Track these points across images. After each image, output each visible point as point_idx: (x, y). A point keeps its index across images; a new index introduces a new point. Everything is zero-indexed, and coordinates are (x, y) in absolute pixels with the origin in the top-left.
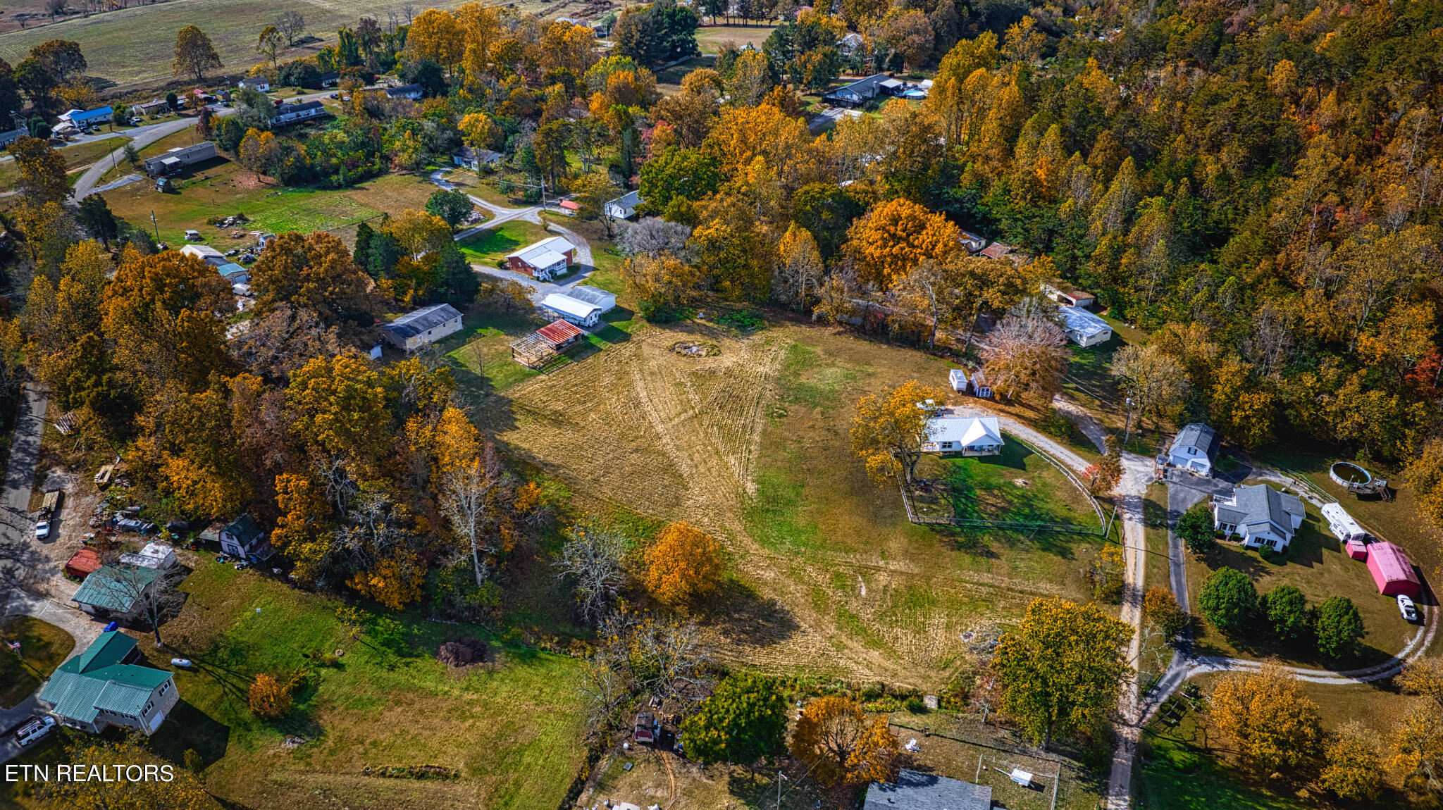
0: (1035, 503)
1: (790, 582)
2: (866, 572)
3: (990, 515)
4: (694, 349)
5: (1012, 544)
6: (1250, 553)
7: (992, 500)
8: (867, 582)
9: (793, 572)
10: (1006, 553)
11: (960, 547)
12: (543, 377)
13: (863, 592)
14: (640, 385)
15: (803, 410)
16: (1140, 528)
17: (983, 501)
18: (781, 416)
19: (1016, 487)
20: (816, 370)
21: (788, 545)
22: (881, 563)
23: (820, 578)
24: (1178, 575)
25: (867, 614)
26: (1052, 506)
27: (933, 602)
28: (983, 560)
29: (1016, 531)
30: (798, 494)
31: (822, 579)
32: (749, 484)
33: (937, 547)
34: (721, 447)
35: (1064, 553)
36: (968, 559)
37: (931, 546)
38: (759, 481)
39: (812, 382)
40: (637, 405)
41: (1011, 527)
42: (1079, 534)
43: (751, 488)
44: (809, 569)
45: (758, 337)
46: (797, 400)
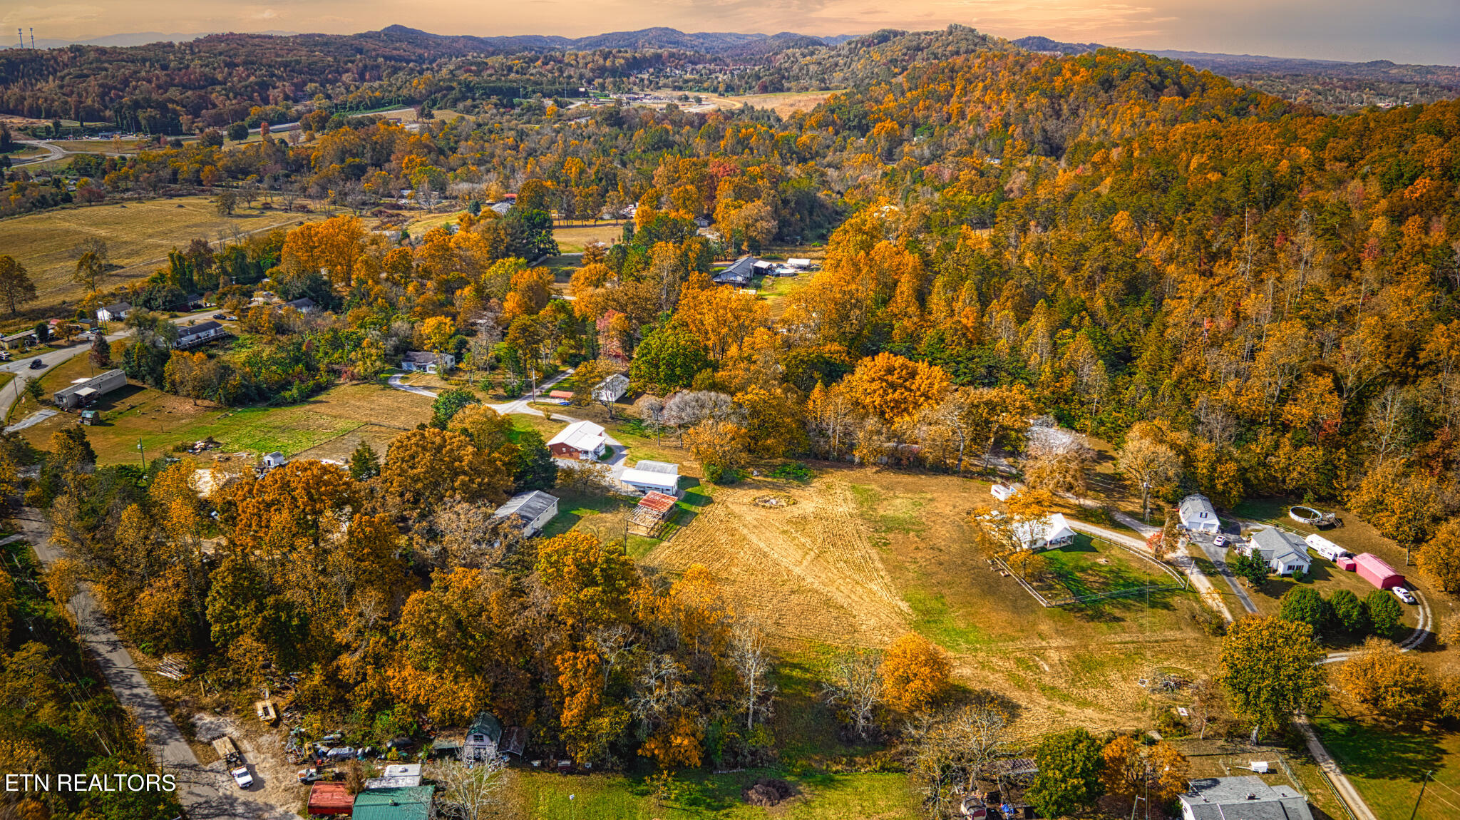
0: (1123, 574)
1: (986, 673)
2: (1040, 652)
3: (1099, 590)
4: (774, 502)
5: (1127, 608)
6: (1286, 579)
7: (1092, 579)
8: (1044, 659)
9: (983, 666)
10: (1127, 615)
11: (1092, 618)
12: (665, 544)
13: (1047, 668)
14: (753, 538)
15: (900, 537)
16: (1202, 578)
17: (1086, 580)
18: (885, 544)
19: (1101, 566)
20: (885, 503)
21: (964, 646)
22: (1044, 643)
23: (1007, 665)
24: (1249, 605)
25: (1061, 684)
26: (1136, 575)
27: (1102, 664)
28: (1115, 624)
29: (1126, 597)
30: (943, 604)
31: (1011, 665)
32: (900, 603)
33: (1077, 623)
34: (856, 577)
35: (1167, 606)
36: (1104, 626)
37: (1072, 622)
38: (906, 598)
39: (890, 513)
40: (765, 555)
41: (1119, 595)
42: (1168, 590)
43: (904, 606)
44: (994, 660)
45: (817, 484)
46: (889, 530)
